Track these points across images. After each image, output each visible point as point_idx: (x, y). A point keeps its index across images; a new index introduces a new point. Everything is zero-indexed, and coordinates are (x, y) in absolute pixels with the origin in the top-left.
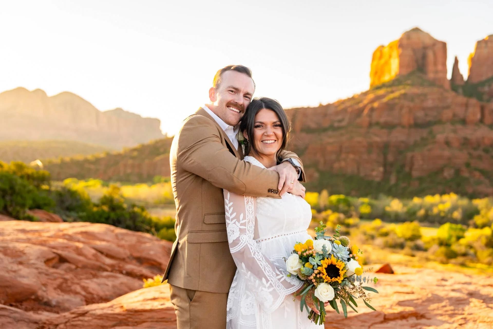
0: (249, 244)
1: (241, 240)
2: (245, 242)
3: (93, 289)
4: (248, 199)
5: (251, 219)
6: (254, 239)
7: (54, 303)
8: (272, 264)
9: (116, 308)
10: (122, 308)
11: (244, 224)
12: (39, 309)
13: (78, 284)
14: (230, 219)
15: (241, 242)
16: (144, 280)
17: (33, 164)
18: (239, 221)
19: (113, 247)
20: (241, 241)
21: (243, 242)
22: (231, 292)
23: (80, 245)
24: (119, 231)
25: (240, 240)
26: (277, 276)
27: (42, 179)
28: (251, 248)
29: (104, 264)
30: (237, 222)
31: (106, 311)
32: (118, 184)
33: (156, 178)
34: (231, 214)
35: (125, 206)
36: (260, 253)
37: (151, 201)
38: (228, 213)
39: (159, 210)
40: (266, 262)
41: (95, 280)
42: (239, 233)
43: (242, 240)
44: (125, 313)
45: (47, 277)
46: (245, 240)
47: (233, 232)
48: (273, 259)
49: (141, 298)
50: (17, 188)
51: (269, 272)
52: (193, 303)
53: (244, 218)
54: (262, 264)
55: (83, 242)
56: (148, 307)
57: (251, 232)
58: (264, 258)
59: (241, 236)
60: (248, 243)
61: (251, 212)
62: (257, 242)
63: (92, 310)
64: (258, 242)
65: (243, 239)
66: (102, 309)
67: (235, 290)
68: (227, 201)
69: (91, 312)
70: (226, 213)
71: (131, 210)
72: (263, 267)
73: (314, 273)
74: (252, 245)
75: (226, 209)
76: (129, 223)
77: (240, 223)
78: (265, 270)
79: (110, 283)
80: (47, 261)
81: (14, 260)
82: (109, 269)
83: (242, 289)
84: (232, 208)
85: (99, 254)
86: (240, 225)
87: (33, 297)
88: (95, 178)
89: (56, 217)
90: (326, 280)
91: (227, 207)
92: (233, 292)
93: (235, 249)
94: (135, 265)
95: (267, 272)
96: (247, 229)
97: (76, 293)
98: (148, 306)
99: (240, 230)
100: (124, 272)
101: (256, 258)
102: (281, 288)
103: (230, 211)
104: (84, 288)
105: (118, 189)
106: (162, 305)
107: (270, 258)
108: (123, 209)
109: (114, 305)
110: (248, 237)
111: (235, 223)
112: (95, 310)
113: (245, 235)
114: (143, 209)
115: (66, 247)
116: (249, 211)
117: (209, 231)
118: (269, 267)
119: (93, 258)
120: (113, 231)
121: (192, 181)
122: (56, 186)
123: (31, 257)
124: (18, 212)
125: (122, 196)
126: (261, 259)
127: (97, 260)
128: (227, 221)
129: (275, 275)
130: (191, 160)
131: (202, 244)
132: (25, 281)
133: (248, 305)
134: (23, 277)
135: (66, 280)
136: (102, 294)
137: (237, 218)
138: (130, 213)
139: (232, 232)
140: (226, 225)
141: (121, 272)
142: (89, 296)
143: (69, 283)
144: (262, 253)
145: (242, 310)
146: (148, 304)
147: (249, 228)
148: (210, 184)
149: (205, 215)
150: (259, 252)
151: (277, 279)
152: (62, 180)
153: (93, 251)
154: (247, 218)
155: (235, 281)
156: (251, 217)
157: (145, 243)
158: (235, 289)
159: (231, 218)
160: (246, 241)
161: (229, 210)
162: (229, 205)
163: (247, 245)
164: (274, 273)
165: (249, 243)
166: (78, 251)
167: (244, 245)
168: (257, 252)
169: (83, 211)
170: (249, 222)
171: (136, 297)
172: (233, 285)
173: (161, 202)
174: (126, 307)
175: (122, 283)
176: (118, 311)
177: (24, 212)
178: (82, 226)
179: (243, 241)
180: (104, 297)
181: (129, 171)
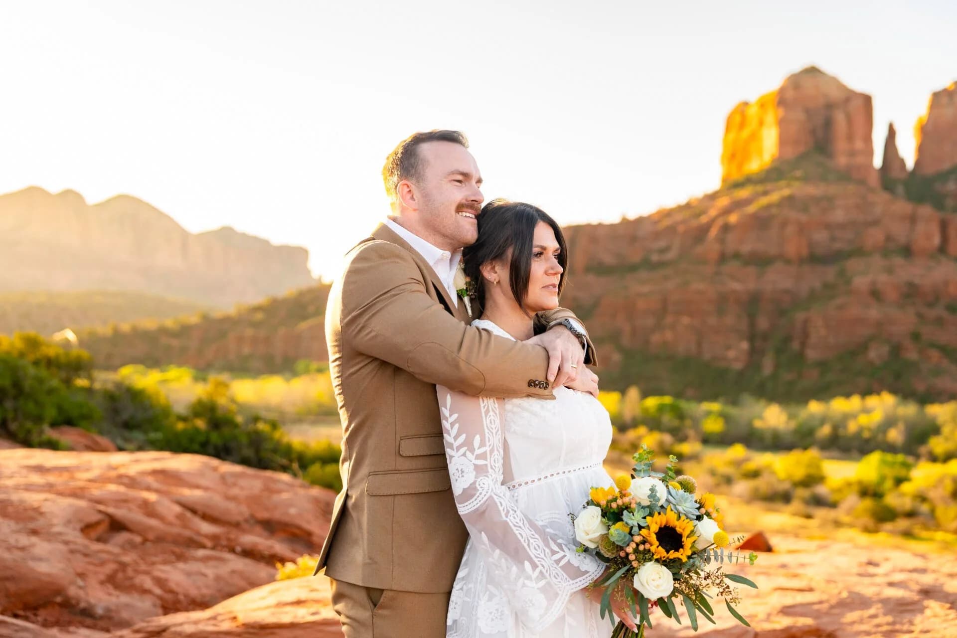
0: (496, 495)
1: (478, 487)
2: (487, 492)
3: (178, 584)
4: (488, 406)
5: (495, 445)
6: (502, 484)
7: (100, 611)
8: (540, 531)
9: (223, 620)
10: (235, 620)
11: (483, 456)
12: (70, 623)
13: (147, 573)
14: (455, 447)
15: (480, 492)
16: (279, 565)
17: (58, 337)
18: (472, 450)
19: (216, 500)
20: (478, 490)
21: (484, 493)
22: (457, 589)
23: (152, 497)
24: (228, 468)
25: (476, 487)
26: (552, 555)
27: (77, 367)
28: (501, 503)
29: (198, 533)
30: (468, 454)
31: (202, 627)
32: (224, 377)
33: (301, 365)
34: (456, 438)
35: (239, 419)
36: (518, 512)
37: (289, 409)
38: (449, 435)
39: (305, 427)
40: (529, 527)
41: (181, 565)
42: (474, 473)
43: (481, 487)
44: (239, 630)
45: (87, 560)
46: (486, 486)
47: (462, 472)
48: (542, 521)
49: (272, 601)
50: (27, 384)
51: (537, 548)
52: (380, 611)
53: (482, 444)
54: (523, 533)
55: (157, 491)
56: (286, 619)
57: (497, 470)
58: (526, 522)
59: (479, 480)
60: (494, 493)
61: (494, 431)
62: (509, 488)
63: (175, 625)
64: (511, 487)
65: (483, 486)
66: (196, 622)
67: (465, 584)
68: (445, 411)
69: (173, 629)
70: (445, 435)
71: (251, 427)
72: (525, 541)
73: (633, 541)
74: (500, 497)
75: (444, 426)
76: (248, 452)
77: (475, 455)
78: (528, 545)
79: (210, 571)
80: (87, 528)
81: (21, 526)
82: (209, 544)
83: (479, 581)
84: (457, 426)
85: (189, 515)
86: (474, 457)
87: (59, 599)
88: (180, 364)
89: (104, 441)
90: (657, 555)
91: (446, 424)
92: (462, 589)
93: (467, 506)
94: (260, 536)
95: (532, 548)
96: (489, 466)
97: (145, 592)
98: (287, 616)
99: (477, 468)
100: (238, 549)
101: (512, 522)
102: (562, 579)
103: (454, 432)
104: (160, 582)
105: (226, 385)
106: (314, 614)
107: (537, 520)
108: (236, 425)
109: (219, 614)
110: (493, 480)
111: (464, 455)
112: (181, 624)
113: (487, 478)
114: (274, 425)
115: (123, 501)
116: (491, 429)
117: (411, 471)
118: (538, 539)
119: (177, 522)
120: (215, 469)
121: (375, 372)
122: (104, 380)
123: (55, 521)
124: (29, 432)
125: (233, 401)
126: (521, 524)
127: (185, 526)
128: (448, 451)
129: (550, 554)
130: (371, 332)
131: (397, 498)
132: (43, 568)
133: (493, 614)
134: (40, 559)
135: (123, 566)
136: (194, 592)
137: (468, 443)
138: (249, 434)
139: (460, 472)
140: (446, 459)
141: (232, 550)
142: (169, 597)
143: (130, 572)
144: (521, 512)
145: (479, 623)
146: (286, 613)
147: (493, 463)
148: (412, 377)
149: (401, 440)
150: (515, 509)
151: (553, 562)
152: (115, 368)
153: (177, 509)
154: (488, 444)
155: (464, 567)
156: (495, 440)
157: (279, 492)
158: (464, 582)
159: (456, 444)
160: (488, 489)
161: (452, 428)
162: (451, 420)
163: (491, 497)
164: (547, 550)
165: (496, 493)
166: (148, 509)
167: (485, 499)
168: (513, 510)
169: (157, 430)
170: (492, 451)
171: (263, 598)
172: (460, 574)
173: (309, 412)
174: (243, 618)
175: (233, 572)
176: (226, 626)
177: (41, 432)
178: (156, 459)
179: (483, 490)
180: (199, 599)
181: (246, 350)
